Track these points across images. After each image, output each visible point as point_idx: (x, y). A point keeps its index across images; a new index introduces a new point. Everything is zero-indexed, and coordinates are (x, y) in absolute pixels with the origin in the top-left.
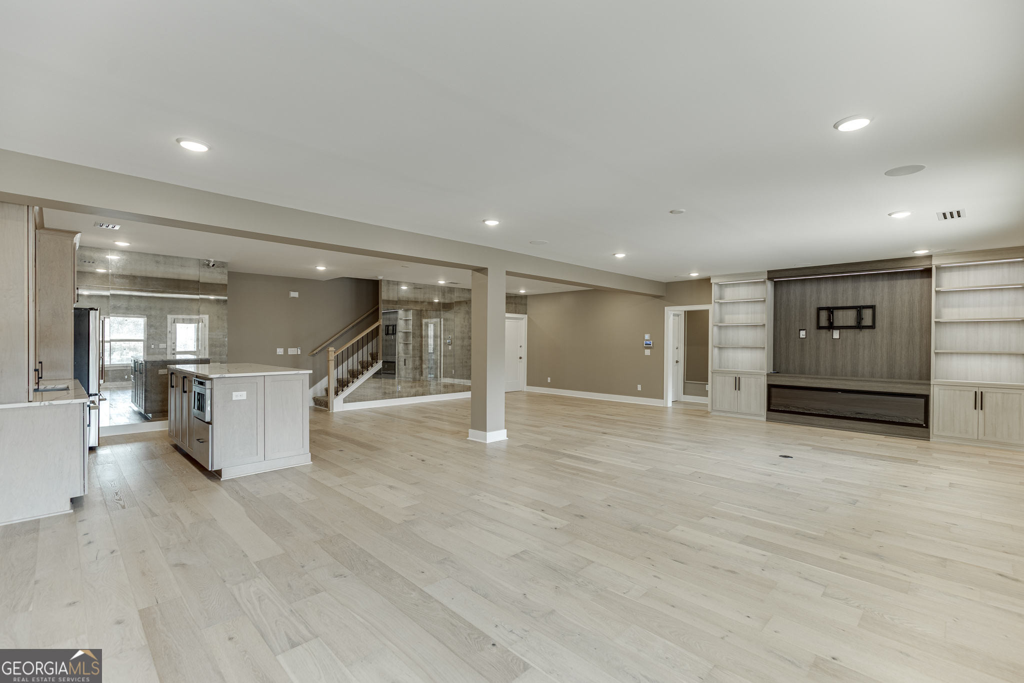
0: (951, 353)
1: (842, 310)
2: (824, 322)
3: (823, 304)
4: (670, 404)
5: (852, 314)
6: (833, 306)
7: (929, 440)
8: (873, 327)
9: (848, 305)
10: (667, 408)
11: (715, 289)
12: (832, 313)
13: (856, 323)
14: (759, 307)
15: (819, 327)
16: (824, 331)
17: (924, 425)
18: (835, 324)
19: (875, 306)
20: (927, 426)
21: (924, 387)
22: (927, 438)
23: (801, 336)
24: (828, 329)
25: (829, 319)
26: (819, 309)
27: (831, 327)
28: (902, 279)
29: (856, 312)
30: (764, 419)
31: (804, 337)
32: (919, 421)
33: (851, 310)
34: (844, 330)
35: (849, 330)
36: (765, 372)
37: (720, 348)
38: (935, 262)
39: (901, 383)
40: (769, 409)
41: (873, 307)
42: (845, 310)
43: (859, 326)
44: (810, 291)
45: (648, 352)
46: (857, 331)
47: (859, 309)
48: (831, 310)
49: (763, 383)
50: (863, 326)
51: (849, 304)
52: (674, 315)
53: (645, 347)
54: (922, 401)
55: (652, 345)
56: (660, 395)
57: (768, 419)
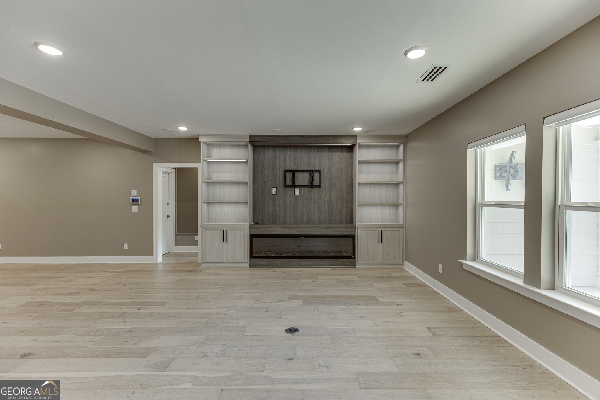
0: (363, 205)
1: (300, 173)
2: (289, 182)
3: (289, 168)
4: (160, 259)
5: (307, 175)
6: (295, 169)
7: (356, 267)
8: (319, 186)
9: (304, 169)
10: (157, 264)
11: (203, 147)
12: (294, 174)
13: (309, 183)
14: (241, 167)
15: (286, 186)
16: (288, 189)
17: (353, 257)
18: (297, 184)
19: (321, 170)
20: (354, 258)
21: (352, 230)
22: (354, 266)
23: (273, 193)
24: (292, 187)
25: (292, 180)
26: (286, 171)
27: (294, 186)
28: (336, 152)
29: (310, 175)
30: (247, 266)
31: (275, 193)
32: (350, 254)
33: (306, 173)
34: (302, 188)
35: (305, 188)
36: (248, 224)
37: (208, 204)
38: (358, 140)
39: (340, 227)
40: (252, 257)
41: (319, 171)
42: (302, 173)
43: (311, 186)
44: (279, 155)
45: (135, 209)
46: (310, 189)
47: (311, 172)
48: (293, 172)
49: (246, 233)
50: (314, 186)
51: (305, 168)
52: (164, 172)
53: (132, 203)
54: (351, 239)
55: (139, 202)
56: (149, 251)
57: (251, 265)
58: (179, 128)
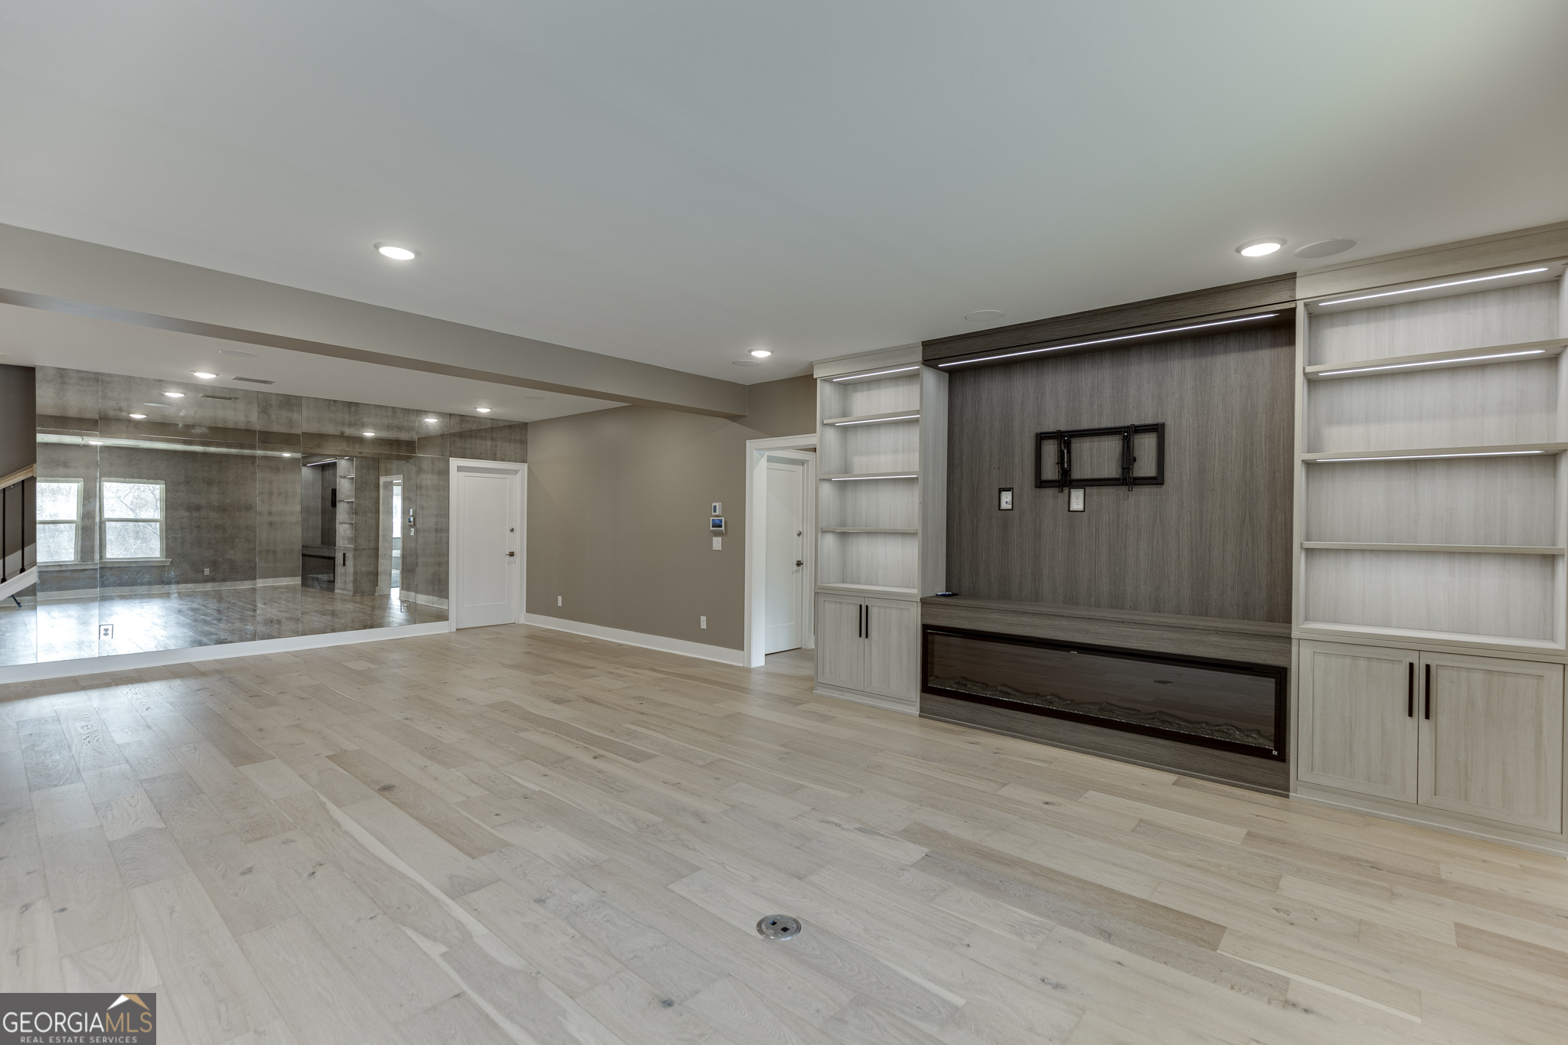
0: (1348, 551)
1: (1088, 439)
2: (1050, 472)
3: (1050, 426)
5: (1111, 447)
6: (1070, 428)
7: (1287, 796)
8: (1157, 480)
9: (1103, 426)
10: (748, 670)
11: (825, 394)
12: (1068, 446)
13: (1120, 470)
15: (1041, 484)
16: (1049, 493)
17: (1275, 753)
18: (1076, 474)
19: (1163, 425)
20: (1283, 757)
21: (1274, 645)
22: (1281, 787)
23: (1004, 506)
24: (1059, 487)
25: (1061, 462)
26: (1041, 438)
27: (1066, 481)
28: (1226, 352)
29: (1121, 442)
30: (915, 711)
31: (1010, 507)
32: (1261, 741)
33: (1110, 438)
34: (1094, 490)
35: (1105, 490)
36: (915, 592)
37: (844, 535)
38: (1304, 291)
39: (1218, 631)
40: (926, 689)
41: (1158, 429)
42: (1096, 439)
43: (1127, 479)
44: (1022, 389)
45: (717, 543)
46: (1122, 490)
47: (1127, 434)
48: (1065, 439)
49: (913, 618)
50: (1135, 479)
51: (1106, 423)
52: (770, 459)
53: (712, 531)
54: (1269, 684)
55: (723, 528)
57: (924, 712)
58: (754, 353)
